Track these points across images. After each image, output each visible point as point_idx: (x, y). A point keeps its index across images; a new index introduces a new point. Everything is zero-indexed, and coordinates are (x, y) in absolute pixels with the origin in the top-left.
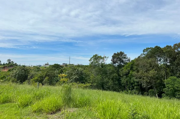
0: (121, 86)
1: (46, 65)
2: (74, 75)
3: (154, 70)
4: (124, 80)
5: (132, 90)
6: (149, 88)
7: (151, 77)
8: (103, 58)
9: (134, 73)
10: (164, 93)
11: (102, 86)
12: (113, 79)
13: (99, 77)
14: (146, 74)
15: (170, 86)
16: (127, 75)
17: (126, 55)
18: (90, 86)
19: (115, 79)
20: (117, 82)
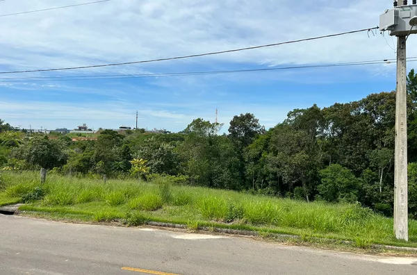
0: (245, 180)
1: (80, 128)
2: (156, 158)
3: (303, 151)
4: (250, 169)
5: (264, 187)
6: (295, 185)
7: (298, 166)
8: (212, 126)
9: (270, 156)
10: (318, 192)
11: (210, 181)
12: (229, 167)
13: (205, 163)
14: (289, 158)
15: (329, 180)
16: (256, 159)
17: (257, 121)
18: (187, 179)
19: (235, 167)
20: (238, 174)
